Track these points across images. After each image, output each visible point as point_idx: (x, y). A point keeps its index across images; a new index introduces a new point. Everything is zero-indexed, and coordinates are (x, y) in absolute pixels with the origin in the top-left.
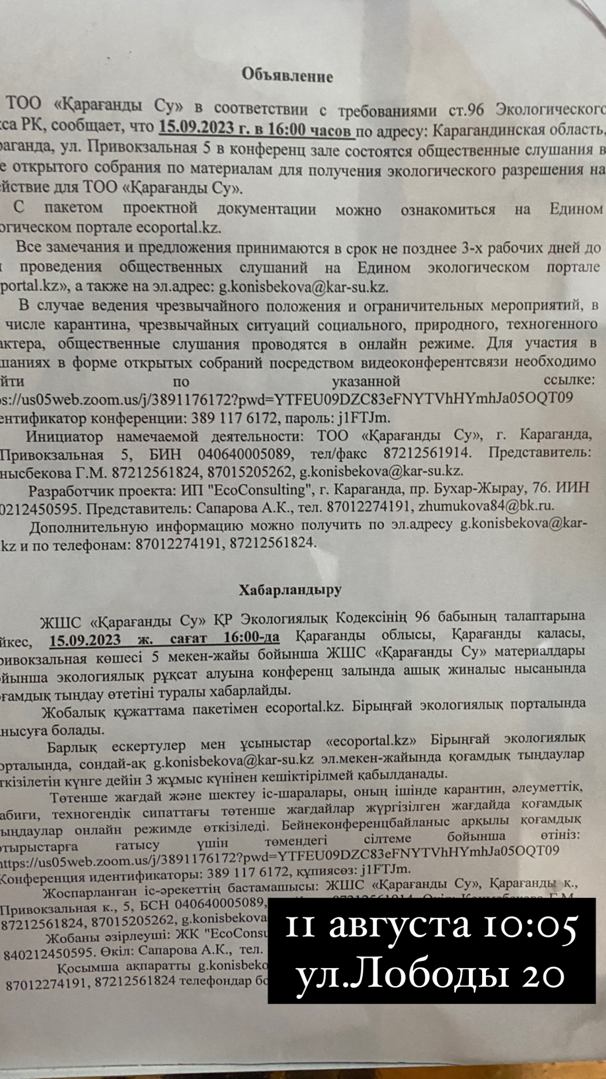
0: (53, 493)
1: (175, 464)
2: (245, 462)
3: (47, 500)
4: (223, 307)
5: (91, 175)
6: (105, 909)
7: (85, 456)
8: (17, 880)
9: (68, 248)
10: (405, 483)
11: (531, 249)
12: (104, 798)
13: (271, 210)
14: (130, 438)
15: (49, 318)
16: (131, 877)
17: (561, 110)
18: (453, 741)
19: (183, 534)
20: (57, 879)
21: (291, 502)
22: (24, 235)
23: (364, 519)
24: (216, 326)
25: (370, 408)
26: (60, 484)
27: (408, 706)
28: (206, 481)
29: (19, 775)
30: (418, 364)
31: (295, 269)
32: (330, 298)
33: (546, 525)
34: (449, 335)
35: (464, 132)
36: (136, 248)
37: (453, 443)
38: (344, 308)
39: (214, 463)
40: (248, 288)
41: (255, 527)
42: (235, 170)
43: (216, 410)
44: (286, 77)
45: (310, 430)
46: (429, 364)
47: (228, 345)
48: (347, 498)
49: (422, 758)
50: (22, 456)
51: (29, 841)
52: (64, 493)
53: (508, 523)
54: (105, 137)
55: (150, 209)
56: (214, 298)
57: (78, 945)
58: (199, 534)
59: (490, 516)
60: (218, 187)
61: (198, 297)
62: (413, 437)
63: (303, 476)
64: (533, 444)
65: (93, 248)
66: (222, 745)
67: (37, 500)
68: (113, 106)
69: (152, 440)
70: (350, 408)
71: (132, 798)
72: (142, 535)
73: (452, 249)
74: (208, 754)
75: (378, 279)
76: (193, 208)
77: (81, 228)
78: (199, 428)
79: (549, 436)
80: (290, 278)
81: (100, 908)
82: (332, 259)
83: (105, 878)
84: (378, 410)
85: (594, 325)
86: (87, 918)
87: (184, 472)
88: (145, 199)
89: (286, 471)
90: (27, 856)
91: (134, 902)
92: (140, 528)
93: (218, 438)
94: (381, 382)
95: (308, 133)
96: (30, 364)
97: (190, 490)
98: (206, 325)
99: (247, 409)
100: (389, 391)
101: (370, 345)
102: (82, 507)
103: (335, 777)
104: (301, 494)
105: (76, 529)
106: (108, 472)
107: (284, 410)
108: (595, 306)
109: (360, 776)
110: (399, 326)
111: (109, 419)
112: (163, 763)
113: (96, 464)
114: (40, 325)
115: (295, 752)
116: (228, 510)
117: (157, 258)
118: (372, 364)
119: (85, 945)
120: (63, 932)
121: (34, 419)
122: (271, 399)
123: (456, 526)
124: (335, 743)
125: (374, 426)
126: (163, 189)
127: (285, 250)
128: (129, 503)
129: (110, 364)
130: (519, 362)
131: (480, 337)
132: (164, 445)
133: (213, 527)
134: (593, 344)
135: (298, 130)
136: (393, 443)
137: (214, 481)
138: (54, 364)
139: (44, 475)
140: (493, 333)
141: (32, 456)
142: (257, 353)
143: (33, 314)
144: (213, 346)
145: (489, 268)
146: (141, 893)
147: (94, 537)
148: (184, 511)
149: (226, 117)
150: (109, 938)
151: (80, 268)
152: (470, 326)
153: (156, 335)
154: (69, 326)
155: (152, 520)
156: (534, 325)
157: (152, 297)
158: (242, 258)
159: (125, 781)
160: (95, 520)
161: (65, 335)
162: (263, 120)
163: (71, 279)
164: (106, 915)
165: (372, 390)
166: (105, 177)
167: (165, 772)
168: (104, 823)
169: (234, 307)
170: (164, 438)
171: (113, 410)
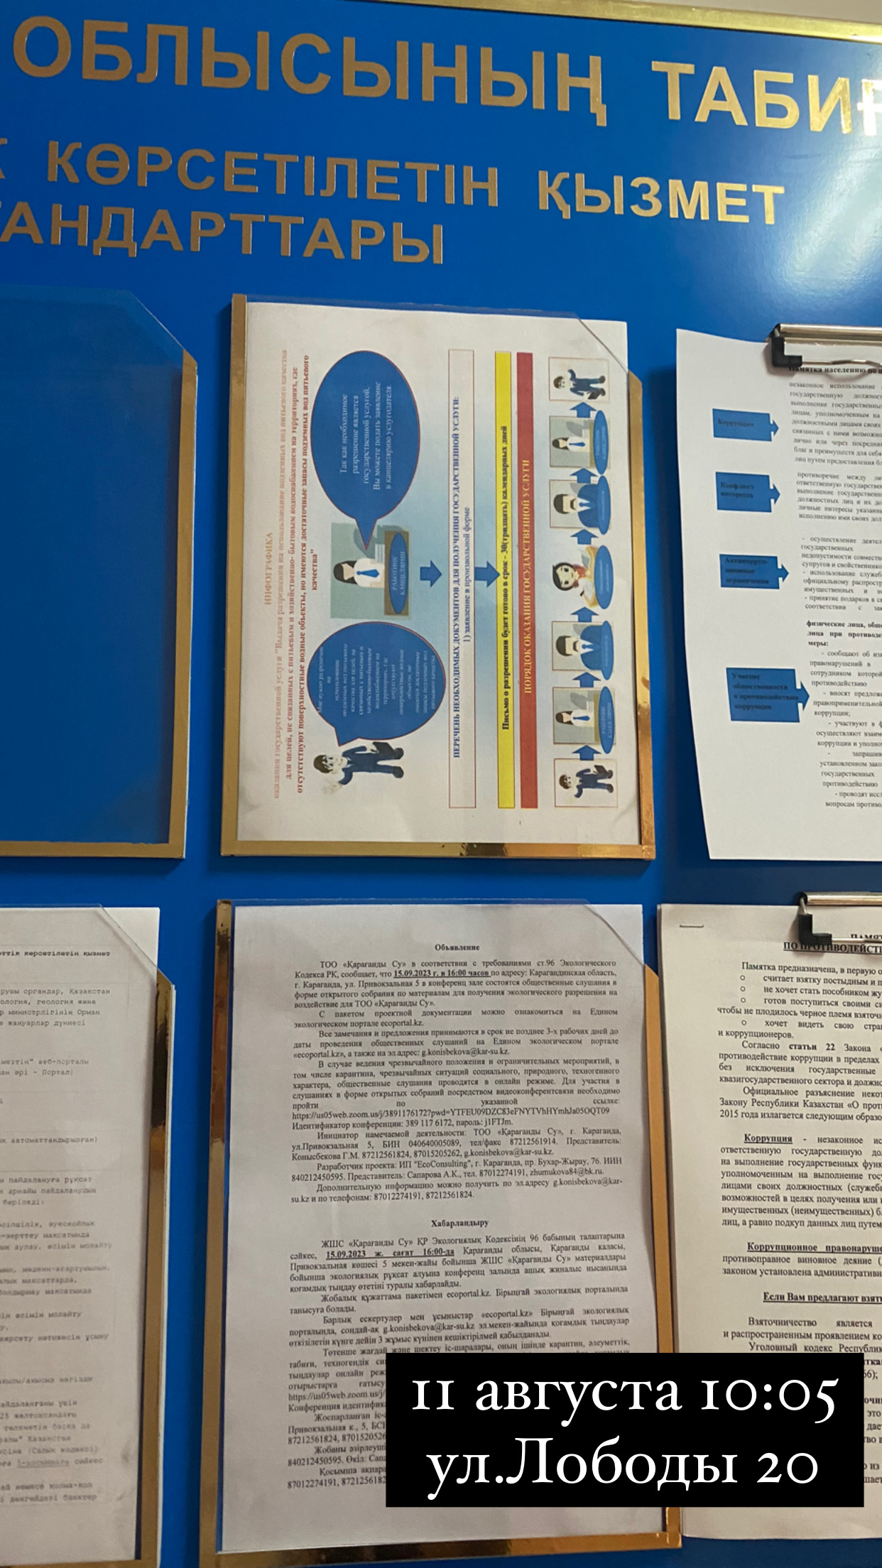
0: (330, 1168)
1: (396, 1150)
2: (435, 1148)
3: (327, 1172)
4: (423, 1063)
5: (359, 998)
6: (351, 1428)
7: (348, 1146)
8: (301, 1408)
9: (345, 1035)
10: (522, 1159)
11: (581, 1032)
12: (354, 1352)
13: (449, 1013)
14: (373, 1135)
15: (333, 1071)
16: (367, 1405)
17: (593, 964)
18: (554, 1313)
19: (400, 1191)
20: (324, 1407)
21: (460, 1171)
22: (324, 1029)
23: (500, 1180)
24: (420, 1073)
25: (501, 1116)
26: (334, 1162)
27: (527, 1292)
28: (413, 1159)
29: (305, 1337)
30: (527, 1092)
31: (461, 1042)
32: (479, 1057)
33: (600, 1182)
34: (542, 1077)
35: (545, 974)
36: (380, 1034)
37: (546, 1136)
38: (487, 1062)
39: (417, 1148)
40: (437, 1053)
41: (439, 1186)
42: (431, 994)
43: (419, 1118)
44: (456, 948)
45: (469, 1129)
46: (532, 1092)
47: (426, 1083)
48: (491, 1168)
49: (536, 1324)
50: (315, 1147)
51: (308, 1381)
52: (336, 1168)
53: (579, 1182)
54: (367, 980)
55: (388, 1014)
56: (420, 1058)
57: (332, 1455)
58: (409, 1190)
59: (569, 1177)
60: (423, 1003)
61: (411, 1058)
62: (525, 1132)
63: (466, 1156)
64: (590, 1137)
65: (357, 1034)
66: (422, 1317)
67: (322, 1172)
68: (371, 965)
69: (384, 1136)
70: (491, 1117)
71: (370, 1352)
72: (378, 1192)
73: (542, 1032)
74: (414, 1323)
75: (504, 1047)
76: (410, 1013)
77: (353, 1024)
78: (410, 1129)
79: (598, 1132)
80: (458, 1047)
81: (347, 1428)
82: (480, 1037)
83: (352, 1407)
84: (507, 1117)
85: (617, 1072)
86: (339, 1434)
87: (401, 1154)
88: (386, 1010)
89: (457, 1153)
90: (308, 1391)
91: (368, 1423)
92: (376, 1187)
93: (420, 1134)
94: (507, 1102)
95: (467, 974)
96: (322, 1096)
97: (403, 1165)
98: (415, 1073)
99: (436, 1118)
100: (512, 1107)
101: (501, 1082)
102: (345, 1176)
103: (486, 1337)
104: (465, 1166)
105: (342, 1188)
106: (360, 1155)
107: (454, 1119)
108: (617, 1062)
109: (501, 1336)
110: (516, 1072)
111: (363, 1125)
112: (389, 1329)
113: (354, 1151)
114: (328, 1075)
115: (464, 1322)
116: (425, 1176)
117: (390, 1038)
118: (502, 1092)
119: (337, 1455)
120: (324, 1445)
121: (322, 1126)
122: (448, 1112)
123: (551, 1184)
124: (487, 1315)
125: (504, 1126)
126: (395, 1004)
127: (456, 1033)
128: (371, 1173)
129: (365, 1095)
130: (580, 1092)
131: (558, 1078)
132: (391, 1139)
133: (417, 1186)
134: (618, 1082)
135: (462, 973)
136: (515, 1136)
137: (418, 1159)
138: (334, 1095)
139: (326, 1158)
140: (565, 1076)
141: (320, 1147)
142: (441, 1087)
143: (326, 1069)
144: (418, 1083)
145: (562, 1042)
146: (372, 1416)
147: (351, 1193)
148: (401, 1177)
149: (426, 968)
150: (352, 1449)
151: (351, 1044)
152: (553, 1072)
153: (388, 1078)
154: (344, 1075)
155: (383, 1182)
156: (586, 1072)
157: (387, 1059)
158: (434, 1038)
159: (367, 1340)
160: (352, 1183)
161: (341, 1079)
162: (445, 969)
163: (346, 1050)
164: (351, 1432)
165: (502, 1106)
166: (366, 999)
167: (390, 1335)
168: (354, 1368)
169: (429, 1063)
170: (391, 1135)
171: (364, 1120)
